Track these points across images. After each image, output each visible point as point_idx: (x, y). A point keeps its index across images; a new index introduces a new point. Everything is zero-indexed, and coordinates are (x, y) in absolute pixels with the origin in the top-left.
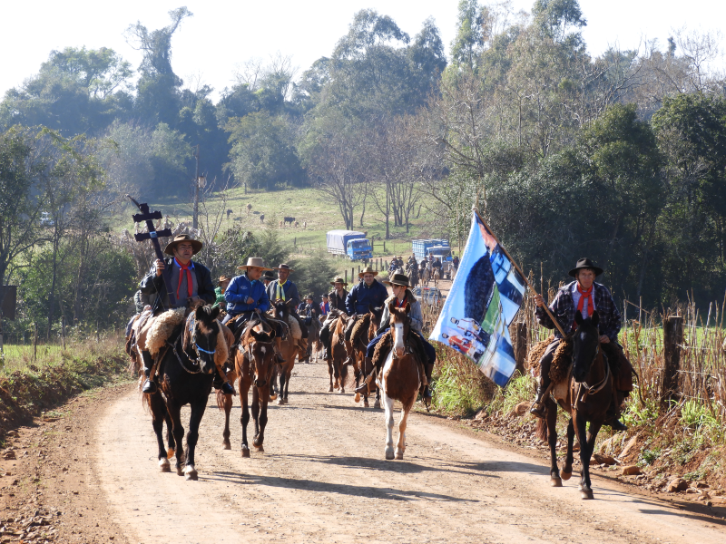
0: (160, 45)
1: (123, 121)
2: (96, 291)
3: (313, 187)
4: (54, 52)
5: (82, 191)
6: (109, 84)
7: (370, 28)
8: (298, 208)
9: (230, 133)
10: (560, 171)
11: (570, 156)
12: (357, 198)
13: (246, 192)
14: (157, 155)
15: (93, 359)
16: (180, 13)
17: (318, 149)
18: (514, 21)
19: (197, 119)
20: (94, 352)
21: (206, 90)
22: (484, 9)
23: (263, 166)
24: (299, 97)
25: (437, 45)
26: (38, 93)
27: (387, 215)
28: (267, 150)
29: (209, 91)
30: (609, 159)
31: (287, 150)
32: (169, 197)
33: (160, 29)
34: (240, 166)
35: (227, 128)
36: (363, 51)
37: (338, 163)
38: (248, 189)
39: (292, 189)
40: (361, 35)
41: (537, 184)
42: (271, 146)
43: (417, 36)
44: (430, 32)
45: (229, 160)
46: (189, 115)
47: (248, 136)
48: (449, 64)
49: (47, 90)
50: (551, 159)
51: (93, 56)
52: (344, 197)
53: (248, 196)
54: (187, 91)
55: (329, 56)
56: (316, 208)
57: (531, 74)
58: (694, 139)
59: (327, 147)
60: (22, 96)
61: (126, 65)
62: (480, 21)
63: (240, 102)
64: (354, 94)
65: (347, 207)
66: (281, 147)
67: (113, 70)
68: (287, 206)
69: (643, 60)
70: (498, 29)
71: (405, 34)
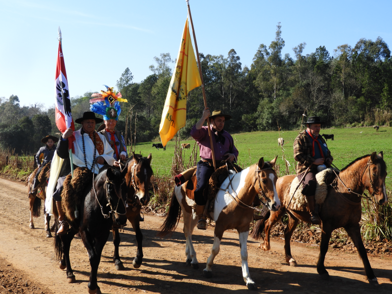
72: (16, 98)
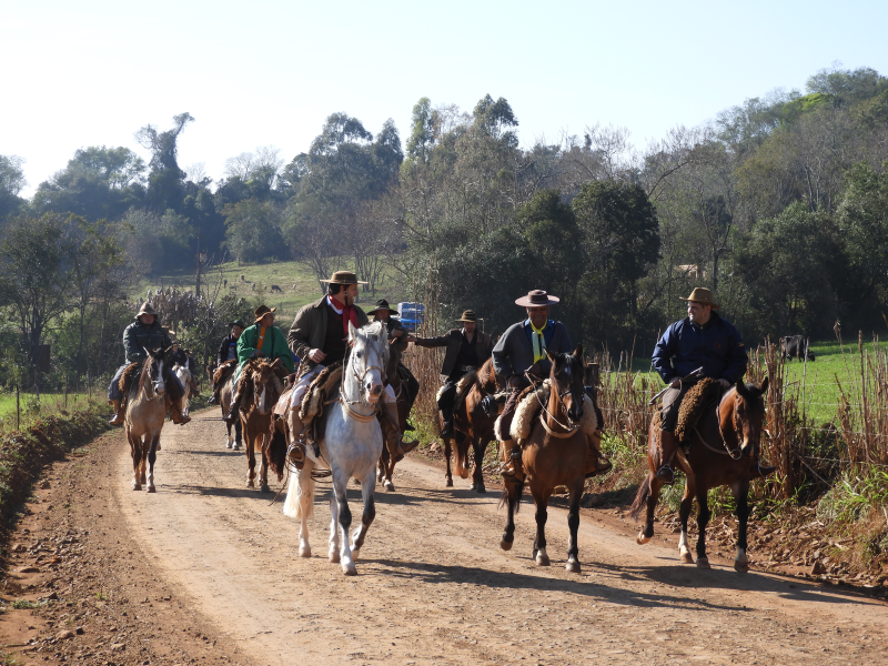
0: (166, 145)
1: (137, 208)
3: (295, 261)
4: (79, 151)
5: (104, 266)
6: (125, 177)
7: (341, 129)
8: (283, 278)
9: (226, 217)
10: (498, 245)
11: (506, 233)
13: (240, 265)
14: (166, 235)
16: (183, 119)
17: (300, 229)
18: (459, 122)
19: (199, 205)
21: (206, 181)
22: (436, 112)
23: (254, 243)
24: (282, 186)
25: (396, 142)
26: (66, 185)
28: (257, 230)
29: (209, 182)
30: (538, 235)
31: (273, 230)
32: (176, 270)
33: (167, 131)
34: (235, 244)
35: (223, 213)
36: (335, 148)
37: (316, 240)
38: (242, 263)
39: (278, 262)
40: (333, 135)
41: (479, 256)
42: (260, 227)
43: (379, 135)
44: (390, 131)
45: (225, 239)
46: (192, 202)
47: (241, 219)
48: (406, 158)
49: (74, 183)
50: (491, 235)
51: (111, 153)
53: (241, 268)
54: (190, 183)
55: (307, 151)
56: (298, 278)
57: (475, 165)
58: (607, 218)
59: (306, 227)
60: (53, 188)
61: (139, 161)
62: (430, 122)
63: (233, 190)
64: (328, 183)
66: (268, 227)
67: (129, 166)
68: (274, 276)
69: (564, 153)
70: (445, 129)
71: (369, 133)
72: (502, 111)
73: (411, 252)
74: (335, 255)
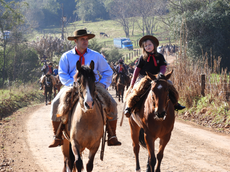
2: (22, 66)
3: (112, 20)
5: (15, 25)
8: (106, 28)
10: (216, 10)
11: (220, 3)
12: (130, 23)
13: (83, 23)
14: (45, 8)
15: (22, 95)
17: (113, 4)
20: (23, 92)
23: (90, 11)
27: (143, 30)
28: (92, 4)
31: (100, 4)
32: (51, 26)
34: (81, 11)
37: (122, 9)
38: (84, 21)
39: (103, 21)
41: (207, 15)
42: (93, 3)
45: (76, 9)
50: (212, 4)
52: (125, 23)
53: (84, 24)
56: (113, 29)
59: (117, 2)
65: (126, 27)
66: (97, 3)
68: (101, 28)
73: (171, 14)
74: (132, 17)
